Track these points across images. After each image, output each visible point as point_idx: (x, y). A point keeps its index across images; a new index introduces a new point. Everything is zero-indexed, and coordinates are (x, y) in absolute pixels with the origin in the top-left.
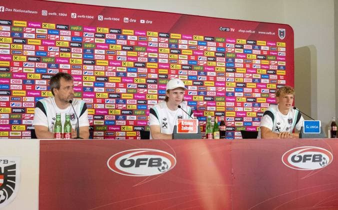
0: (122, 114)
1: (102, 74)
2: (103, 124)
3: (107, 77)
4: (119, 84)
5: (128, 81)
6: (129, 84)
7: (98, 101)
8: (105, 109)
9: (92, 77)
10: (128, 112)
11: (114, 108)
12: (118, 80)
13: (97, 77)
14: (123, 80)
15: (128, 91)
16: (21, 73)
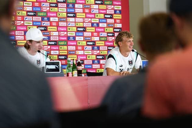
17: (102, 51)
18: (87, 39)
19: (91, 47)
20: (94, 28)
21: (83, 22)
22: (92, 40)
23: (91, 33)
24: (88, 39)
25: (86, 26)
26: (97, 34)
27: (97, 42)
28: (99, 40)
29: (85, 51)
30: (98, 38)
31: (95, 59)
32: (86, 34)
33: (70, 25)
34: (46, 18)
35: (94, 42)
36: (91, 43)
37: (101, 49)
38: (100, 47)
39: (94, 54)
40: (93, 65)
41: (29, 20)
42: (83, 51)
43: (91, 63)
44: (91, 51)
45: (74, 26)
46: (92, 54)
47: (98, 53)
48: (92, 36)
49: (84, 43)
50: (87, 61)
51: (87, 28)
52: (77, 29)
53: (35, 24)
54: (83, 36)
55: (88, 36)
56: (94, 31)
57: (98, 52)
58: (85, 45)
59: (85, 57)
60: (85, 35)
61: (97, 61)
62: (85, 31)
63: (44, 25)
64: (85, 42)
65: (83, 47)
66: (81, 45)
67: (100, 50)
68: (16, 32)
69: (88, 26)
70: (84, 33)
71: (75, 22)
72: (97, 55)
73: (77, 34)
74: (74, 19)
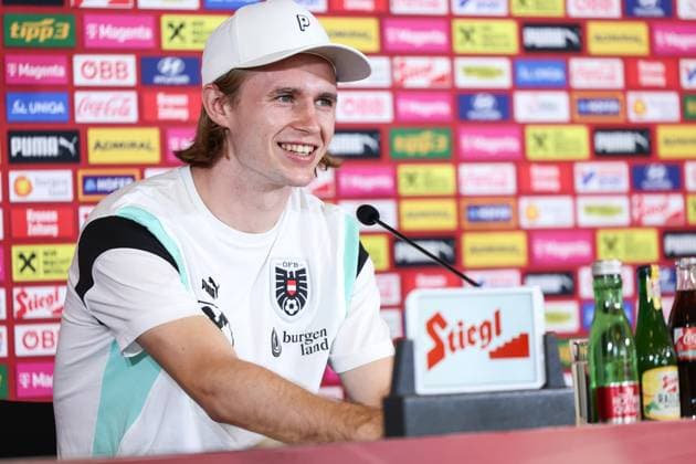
20: (640, 30)
32: (584, 72)
35: (647, 130)
36: (626, 142)
46: (636, 224)
48: (632, 83)
54: (564, 86)
57: (675, 203)
60: (578, 82)
62: (576, 49)
64: (581, 134)
65: (566, 167)
68: (79, 60)
72: (665, 232)
73: (524, 74)
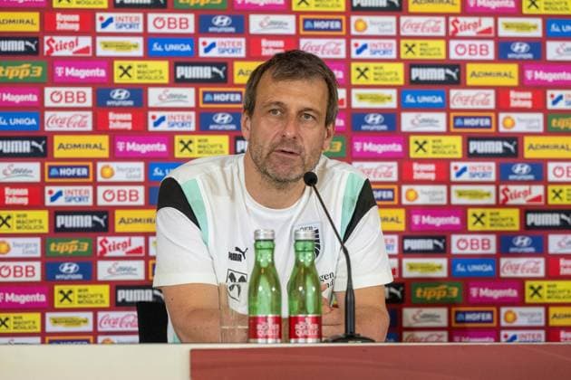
0: (527, 229)
1: (436, 50)
2: (443, 273)
3: (458, 66)
4: (513, 94)
5: (551, 77)
6: (557, 93)
7: (420, 171)
8: (448, 209)
9: (388, 67)
10: (554, 219)
11: (492, 201)
12: (508, 74)
13: (411, 65)
14: (529, 74)
15: (554, 122)
16: (87, 59)
17: (557, 188)
18: (467, 122)
19: (492, 165)
21: (448, 37)
22: (502, 129)
23: (492, 93)
24: (476, 122)
25: (467, 57)
26: (533, 100)
27: (528, 141)
28: (541, 129)
29: (454, 188)
30: (540, 116)
31: (517, 227)
33: (366, 54)
34: (222, 21)
37: (551, 177)
38: (551, 166)
39: (511, 202)
40: (503, 261)
41: (123, 30)
42: (443, 188)
43: (493, 250)
44: (492, 189)
45: (394, 55)
47: (538, 199)
49: (453, 145)
50: (468, 237)
51: (470, 68)
52: (408, 74)
53: (156, 47)
55: (475, 107)
56: (514, 82)
58: (459, 155)
59: (455, 221)
61: (526, 241)
63: (214, 53)
66: (430, 155)
67: (546, 183)
69: (478, 57)
70: (453, 93)
71: (398, 37)
74: (392, 19)
